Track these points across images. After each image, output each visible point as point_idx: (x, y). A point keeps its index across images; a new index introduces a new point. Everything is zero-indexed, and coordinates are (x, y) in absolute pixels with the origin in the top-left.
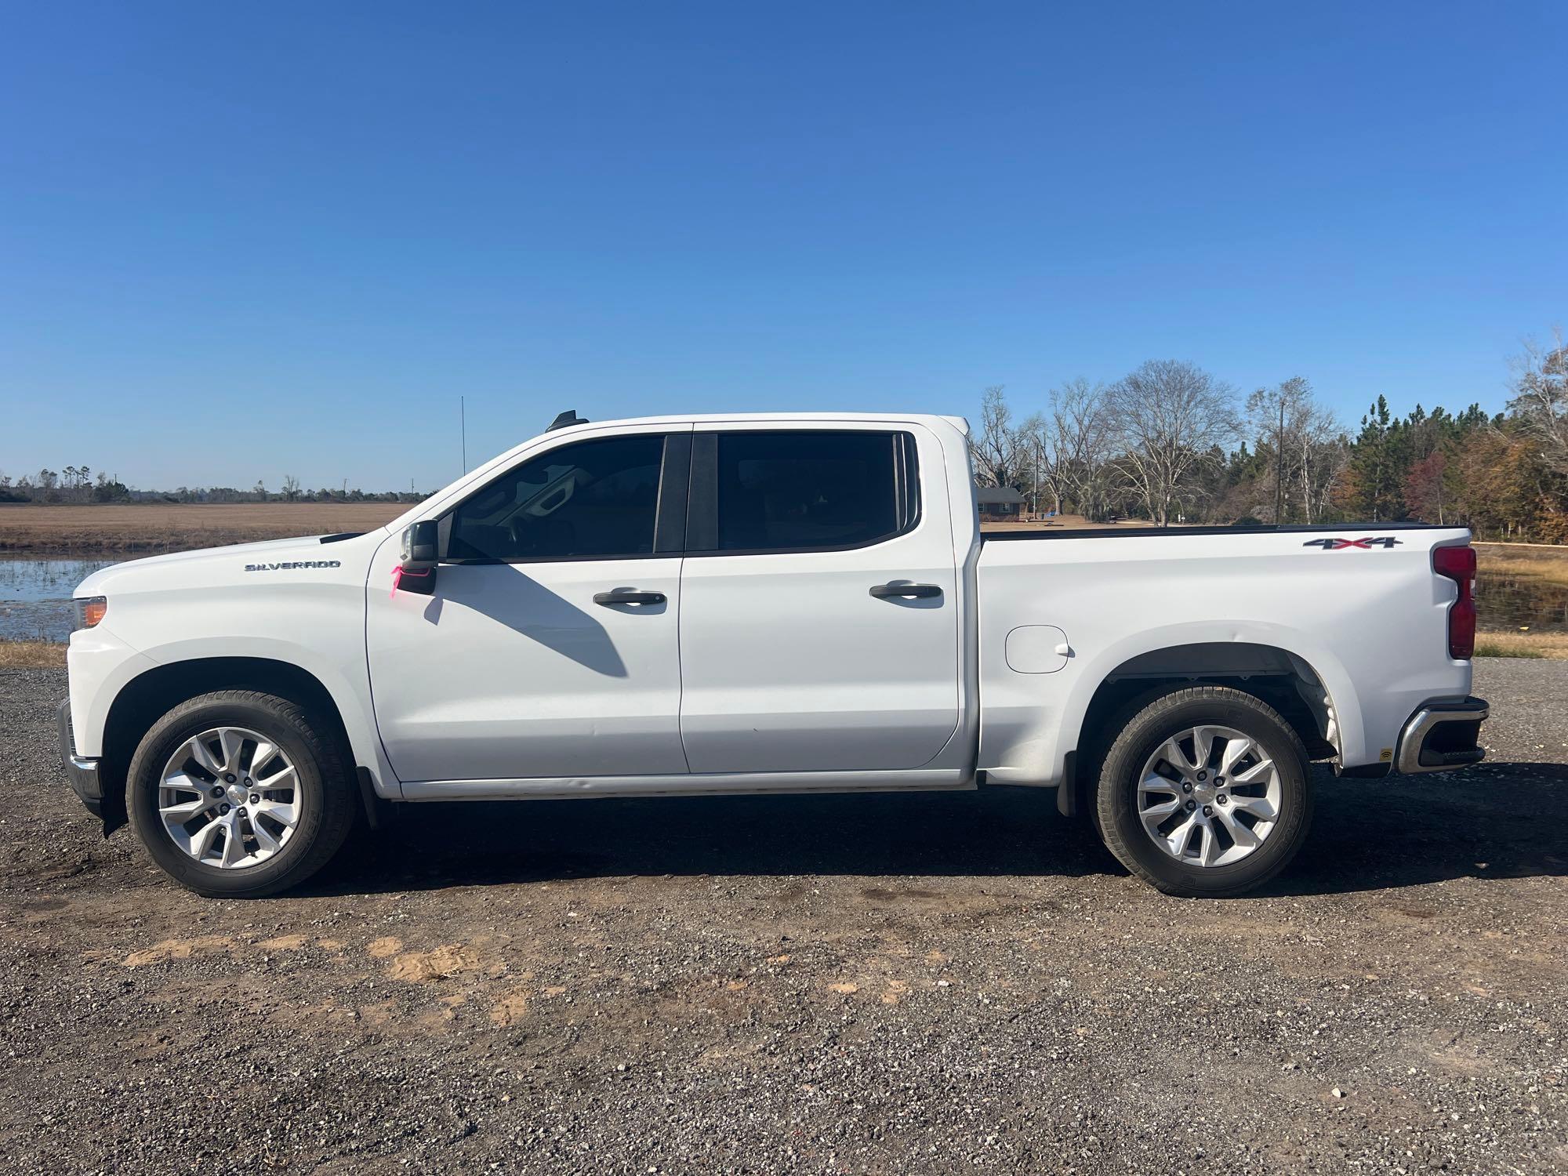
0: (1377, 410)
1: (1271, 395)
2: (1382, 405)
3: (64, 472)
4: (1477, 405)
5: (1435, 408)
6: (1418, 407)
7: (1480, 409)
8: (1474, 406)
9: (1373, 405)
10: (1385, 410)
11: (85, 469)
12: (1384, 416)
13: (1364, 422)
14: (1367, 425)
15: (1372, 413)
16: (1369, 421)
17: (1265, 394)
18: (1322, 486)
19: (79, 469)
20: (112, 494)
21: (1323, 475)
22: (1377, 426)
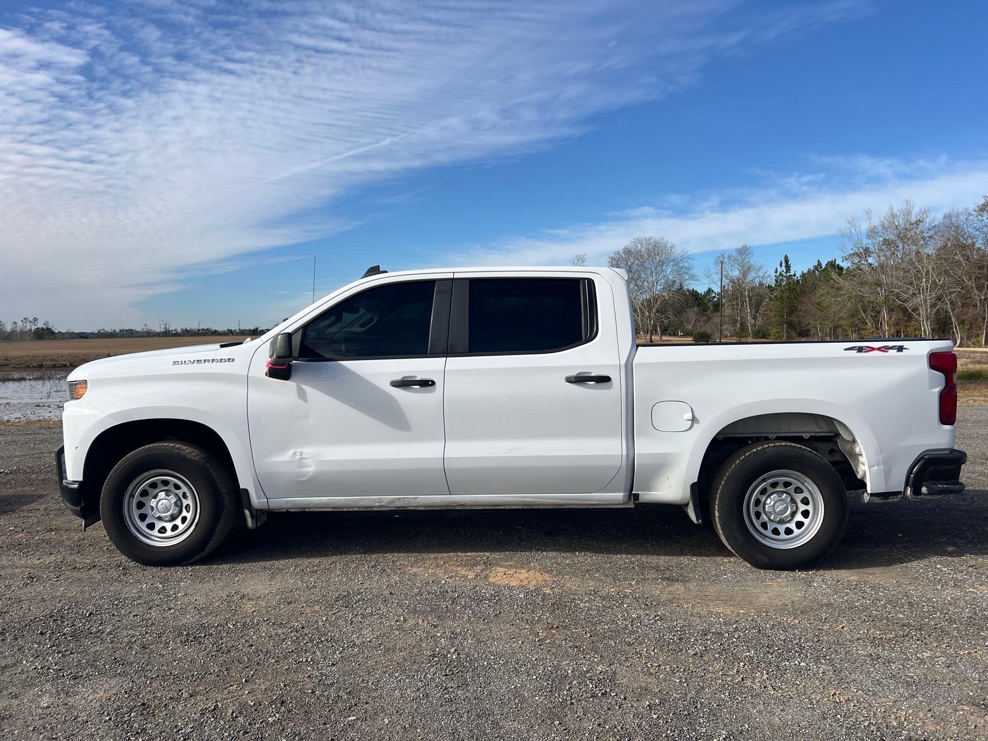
0: (784, 264)
1: (728, 256)
2: (787, 261)
3: (22, 321)
4: (835, 260)
5: (827, 262)
6: (819, 261)
7: (837, 263)
8: (834, 261)
9: (781, 261)
10: (789, 264)
11: (35, 319)
12: (788, 268)
13: (776, 272)
14: (778, 273)
15: (781, 266)
16: (779, 270)
17: (726, 255)
18: (757, 312)
19: (31, 319)
20: (44, 334)
21: (757, 306)
22: (784, 274)
